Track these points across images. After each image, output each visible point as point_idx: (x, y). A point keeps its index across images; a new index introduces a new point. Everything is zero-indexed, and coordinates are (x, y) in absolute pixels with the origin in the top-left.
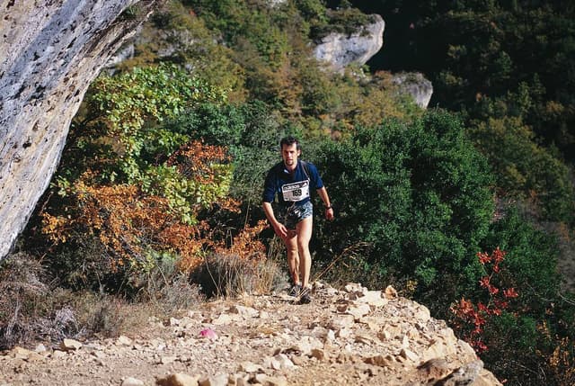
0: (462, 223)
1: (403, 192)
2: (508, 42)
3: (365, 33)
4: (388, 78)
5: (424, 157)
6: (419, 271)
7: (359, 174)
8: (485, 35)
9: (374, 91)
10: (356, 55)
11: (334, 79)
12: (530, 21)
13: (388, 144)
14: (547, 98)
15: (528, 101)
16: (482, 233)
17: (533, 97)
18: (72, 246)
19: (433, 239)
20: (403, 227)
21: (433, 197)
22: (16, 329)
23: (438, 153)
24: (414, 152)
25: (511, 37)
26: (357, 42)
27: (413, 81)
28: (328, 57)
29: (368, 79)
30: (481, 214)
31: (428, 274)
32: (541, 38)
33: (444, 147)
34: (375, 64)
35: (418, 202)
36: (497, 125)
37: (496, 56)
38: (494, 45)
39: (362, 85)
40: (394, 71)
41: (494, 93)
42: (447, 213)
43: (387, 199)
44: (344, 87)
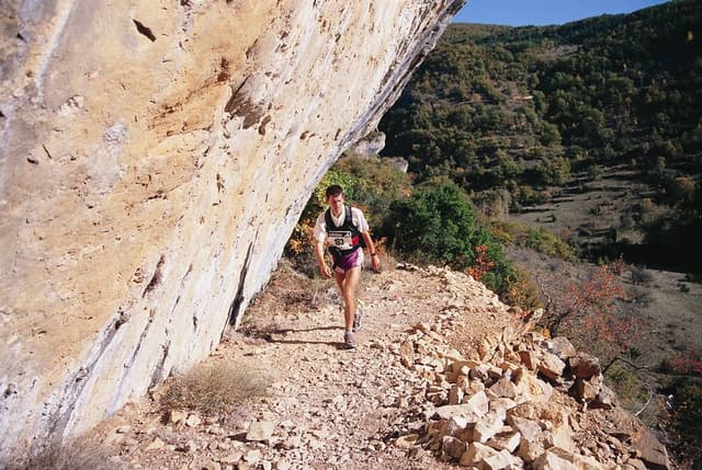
0: (462, 233)
1: (437, 221)
2: (438, 142)
3: (377, 141)
4: (389, 160)
5: (445, 204)
6: (445, 255)
7: (417, 213)
8: (428, 140)
9: (382, 166)
10: (373, 150)
11: (364, 161)
12: (447, 133)
13: (429, 199)
14: (457, 166)
15: (448, 168)
16: (471, 237)
17: (451, 166)
18: (304, 253)
19: (451, 240)
20: (438, 235)
21: (450, 222)
22: (317, 299)
23: (452, 202)
24: (440, 202)
25: (440, 140)
26: (374, 144)
27: (399, 161)
28: (361, 152)
29: (379, 161)
30: (470, 228)
31: (450, 257)
32: (453, 140)
33: (454, 200)
34: (382, 154)
35: (444, 224)
36: (438, 179)
37: (433, 148)
38: (433, 144)
39: (376, 163)
40: (391, 157)
41: (433, 165)
42: (456, 228)
43: (431, 224)
44: (369, 165)
